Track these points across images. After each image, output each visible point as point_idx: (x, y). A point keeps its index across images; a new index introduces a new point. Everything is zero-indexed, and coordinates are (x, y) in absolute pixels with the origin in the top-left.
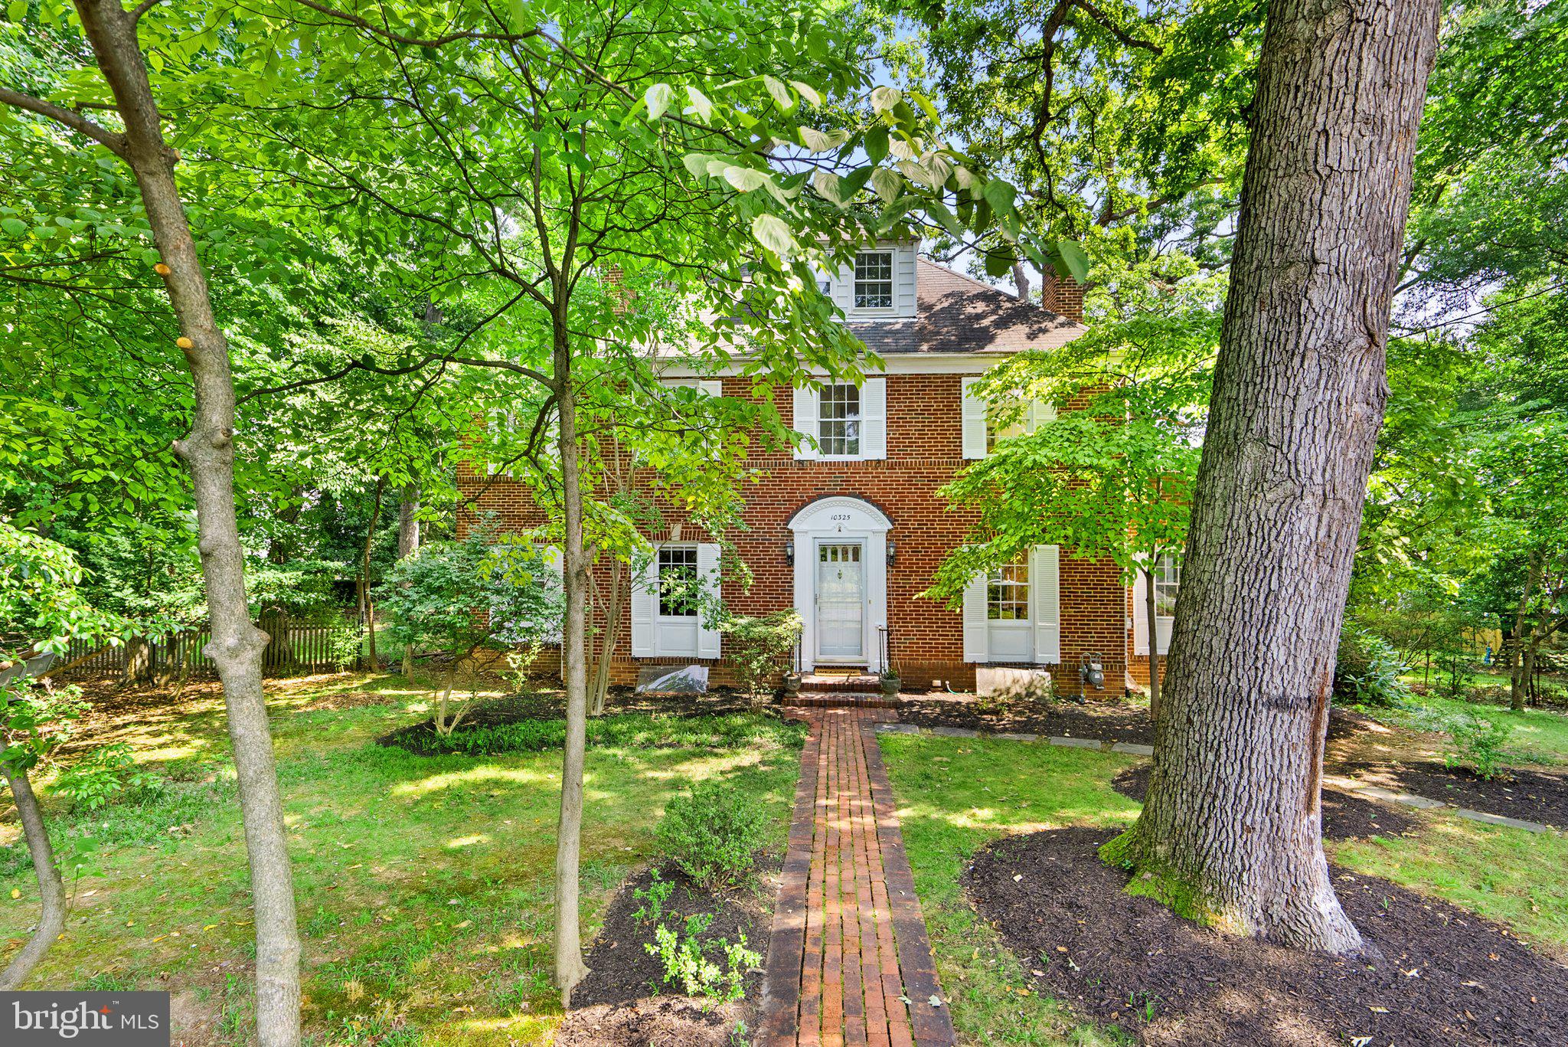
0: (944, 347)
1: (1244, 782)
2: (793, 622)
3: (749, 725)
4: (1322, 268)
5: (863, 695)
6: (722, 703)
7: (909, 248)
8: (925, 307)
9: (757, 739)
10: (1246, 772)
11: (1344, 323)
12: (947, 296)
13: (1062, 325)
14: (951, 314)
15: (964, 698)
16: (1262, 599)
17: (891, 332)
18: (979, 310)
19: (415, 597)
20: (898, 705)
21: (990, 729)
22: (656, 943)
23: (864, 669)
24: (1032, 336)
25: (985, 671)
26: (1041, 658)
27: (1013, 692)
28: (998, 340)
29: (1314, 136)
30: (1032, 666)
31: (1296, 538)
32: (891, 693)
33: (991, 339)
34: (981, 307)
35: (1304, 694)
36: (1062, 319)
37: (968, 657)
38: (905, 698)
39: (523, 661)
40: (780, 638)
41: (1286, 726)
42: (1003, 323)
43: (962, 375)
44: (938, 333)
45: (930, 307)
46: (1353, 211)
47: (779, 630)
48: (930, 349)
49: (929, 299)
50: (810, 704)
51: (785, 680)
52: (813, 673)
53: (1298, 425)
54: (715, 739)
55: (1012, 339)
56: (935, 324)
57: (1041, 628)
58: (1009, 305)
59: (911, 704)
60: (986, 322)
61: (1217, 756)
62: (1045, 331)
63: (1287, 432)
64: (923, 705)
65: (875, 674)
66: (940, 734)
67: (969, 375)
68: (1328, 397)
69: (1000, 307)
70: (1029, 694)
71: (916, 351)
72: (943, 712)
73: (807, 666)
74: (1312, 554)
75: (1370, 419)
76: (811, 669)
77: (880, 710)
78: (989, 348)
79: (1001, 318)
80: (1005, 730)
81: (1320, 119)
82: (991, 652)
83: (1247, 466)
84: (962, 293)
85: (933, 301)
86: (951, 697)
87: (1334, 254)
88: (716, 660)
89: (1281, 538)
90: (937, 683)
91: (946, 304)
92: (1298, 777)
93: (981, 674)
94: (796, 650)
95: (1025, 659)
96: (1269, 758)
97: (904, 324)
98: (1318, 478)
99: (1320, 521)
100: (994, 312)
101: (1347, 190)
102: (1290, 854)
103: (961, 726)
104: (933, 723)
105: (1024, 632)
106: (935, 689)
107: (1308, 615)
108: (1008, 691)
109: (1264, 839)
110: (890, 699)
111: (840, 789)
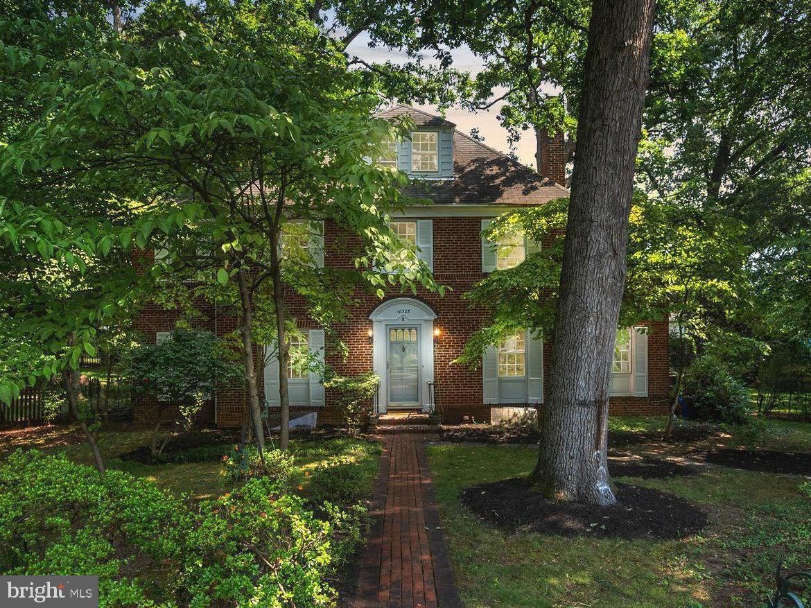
0: (469, 200)
1: (570, 438)
2: (374, 380)
3: (347, 444)
4: (595, 224)
5: (419, 426)
6: (328, 434)
7: (448, 131)
8: (459, 169)
9: (353, 451)
10: (571, 433)
11: (603, 246)
12: (473, 161)
13: (546, 184)
14: (476, 174)
15: (482, 426)
16: (575, 359)
17: (436, 188)
18: (494, 173)
19: (145, 368)
20: (441, 431)
21: (494, 442)
22: (324, 506)
23: (419, 411)
24: (526, 193)
25: (496, 409)
26: (532, 399)
27: (513, 421)
28: (505, 195)
29: (592, 169)
30: (526, 405)
31: (587, 334)
32: (436, 424)
33: (500, 194)
34: (495, 170)
35: (593, 400)
36: (547, 179)
37: (486, 401)
38: (445, 427)
39: (191, 411)
40: (366, 390)
41: (586, 413)
42: (508, 183)
43: (482, 218)
44: (466, 189)
45: (463, 169)
46: (606, 201)
47: (365, 385)
48: (461, 201)
49: (462, 163)
50: (384, 432)
51: (369, 418)
52: (386, 414)
53: (587, 288)
54: (327, 452)
55: (513, 194)
56: (464, 182)
57: (531, 380)
58: (513, 169)
59: (449, 430)
60: (498, 181)
61: (560, 428)
62: (535, 188)
63: (583, 290)
64: (456, 431)
65: (426, 413)
66: (464, 446)
67: (486, 218)
68: (598, 276)
69: (507, 170)
70: (523, 423)
71: (452, 202)
72: (468, 434)
73: (383, 410)
74: (594, 342)
75: (615, 285)
76: (385, 411)
77: (430, 435)
78: (499, 201)
79: (508, 178)
80: (503, 442)
81: (594, 162)
82: (500, 397)
83: (570, 304)
84: (484, 159)
85: (465, 164)
86: (475, 426)
87: (599, 218)
88: (322, 407)
89: (582, 335)
90: (467, 417)
91: (473, 167)
92: (591, 435)
93: (495, 412)
94: (375, 398)
95: (522, 401)
96: (580, 427)
97: (445, 182)
98: (595, 310)
99: (596, 327)
100: (503, 174)
101: (603, 192)
102: (588, 467)
103: (477, 441)
104: (461, 440)
105: (521, 384)
106: (465, 422)
107: (593, 366)
108: (510, 421)
109: (578, 461)
110: (435, 427)
111: (402, 470)
